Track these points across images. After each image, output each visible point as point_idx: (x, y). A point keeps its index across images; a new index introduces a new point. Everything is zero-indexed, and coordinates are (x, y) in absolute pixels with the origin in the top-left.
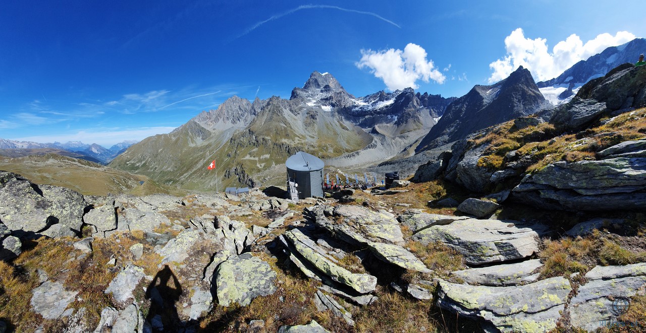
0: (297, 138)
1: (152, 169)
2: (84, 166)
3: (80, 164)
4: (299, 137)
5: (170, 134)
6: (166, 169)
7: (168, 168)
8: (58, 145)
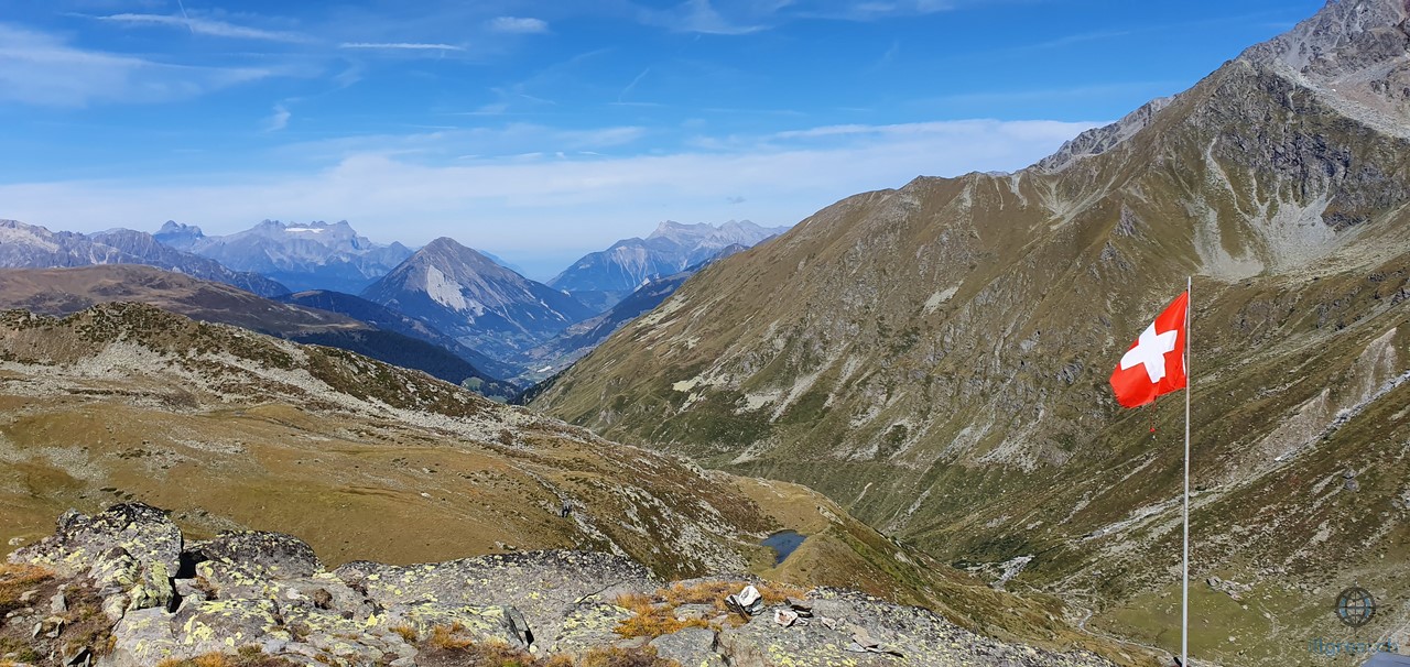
1: (864, 438)
2: (347, 399)
3: (318, 389)
5: (1032, 179)
6: (982, 447)
7: (995, 441)
8: (181, 248)
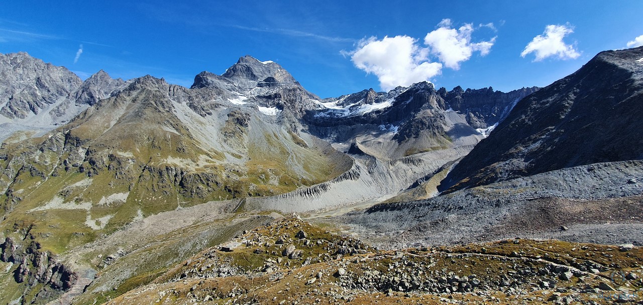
0: (203, 157)
4: (208, 155)
